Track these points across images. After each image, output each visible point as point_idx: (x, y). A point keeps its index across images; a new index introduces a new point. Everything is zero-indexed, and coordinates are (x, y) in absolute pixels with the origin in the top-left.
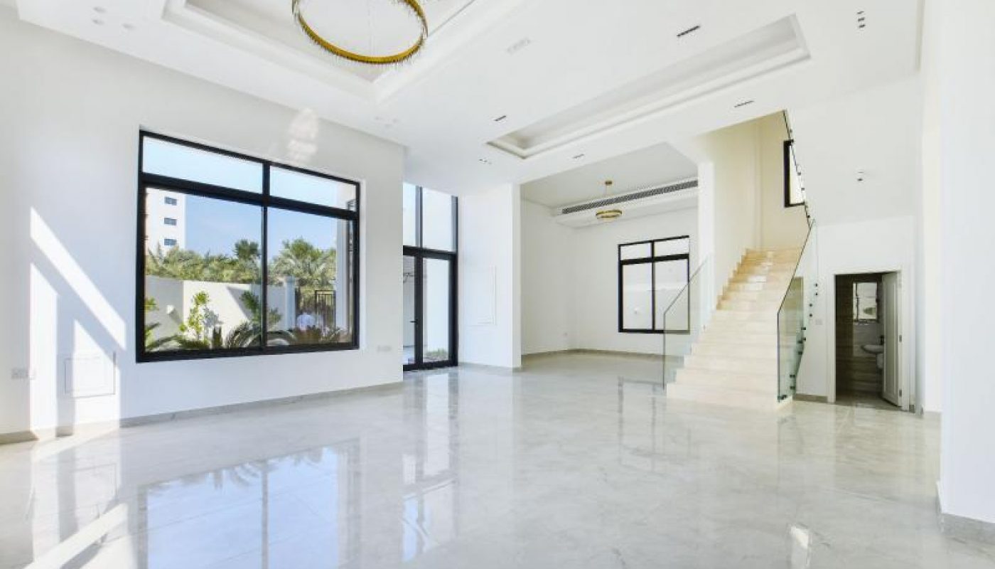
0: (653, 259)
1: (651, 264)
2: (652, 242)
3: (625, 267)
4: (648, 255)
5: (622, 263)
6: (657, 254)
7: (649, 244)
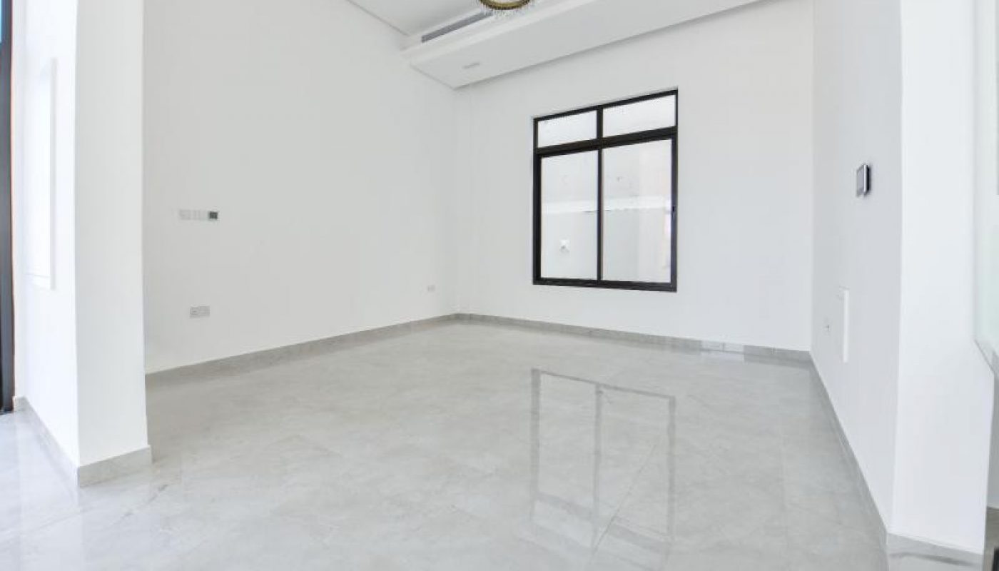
0: (599, 144)
1: (595, 153)
2: (599, 109)
3: (546, 162)
4: (591, 135)
5: (540, 154)
6: (607, 133)
7: (594, 114)
